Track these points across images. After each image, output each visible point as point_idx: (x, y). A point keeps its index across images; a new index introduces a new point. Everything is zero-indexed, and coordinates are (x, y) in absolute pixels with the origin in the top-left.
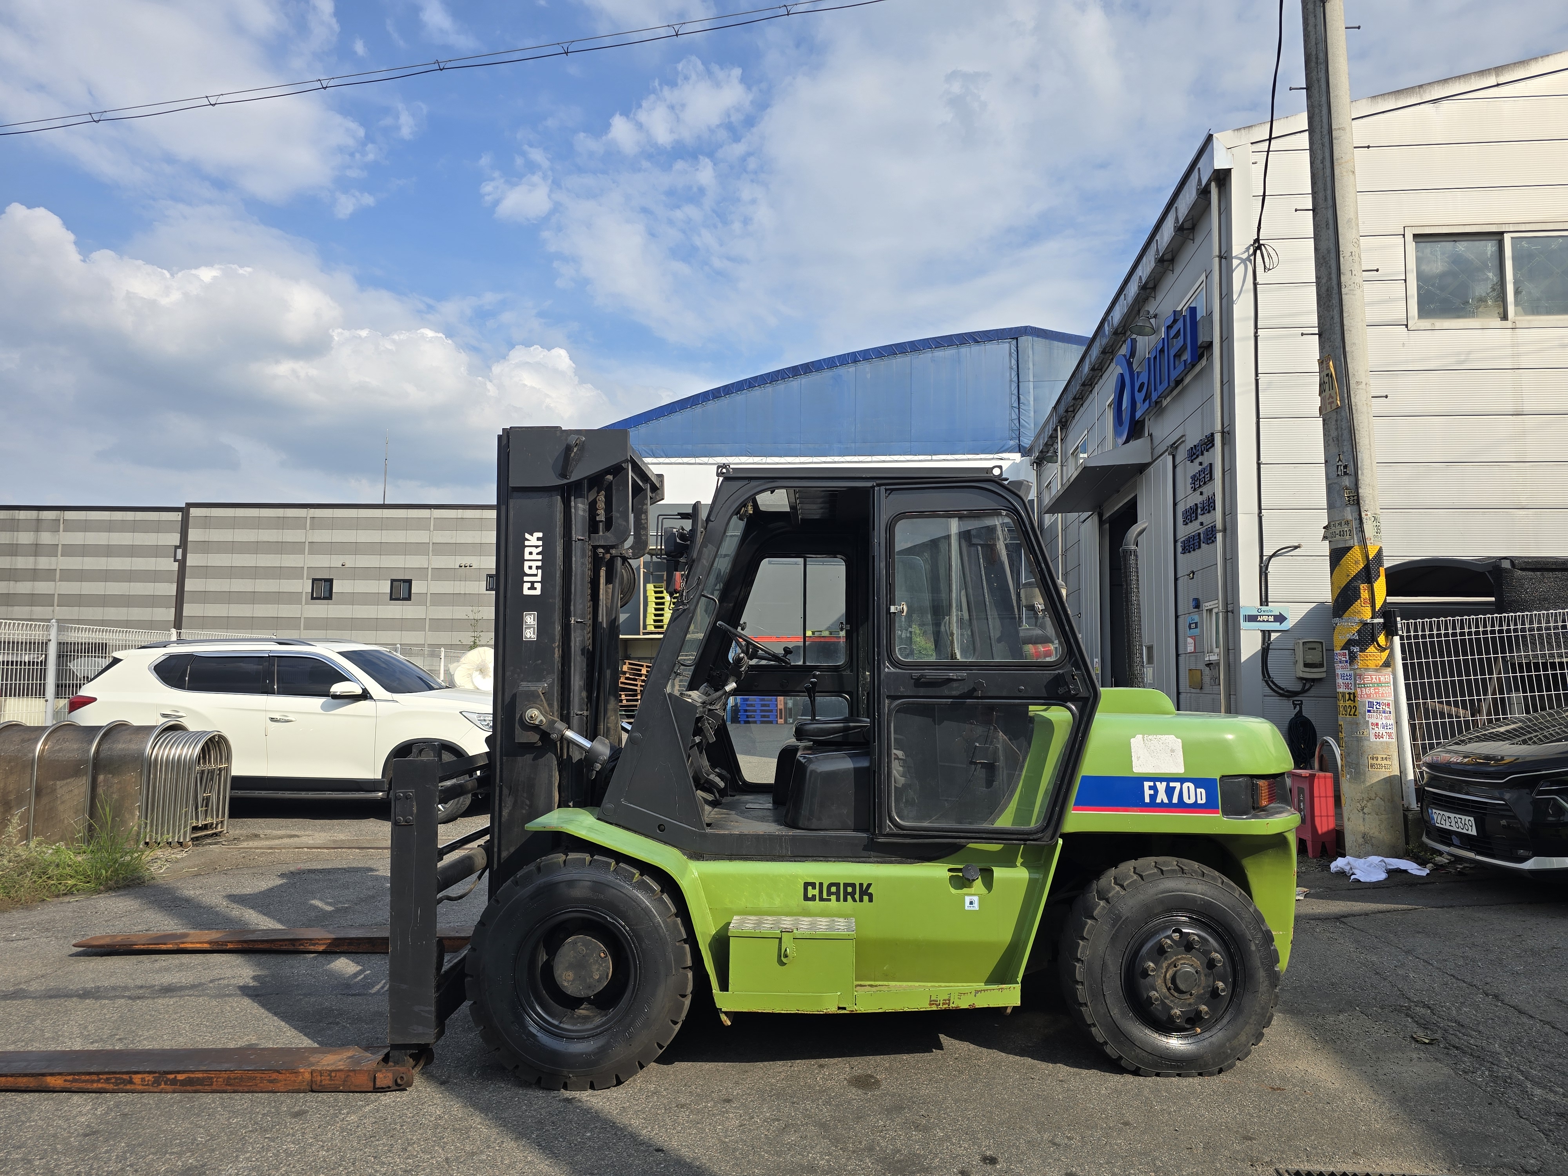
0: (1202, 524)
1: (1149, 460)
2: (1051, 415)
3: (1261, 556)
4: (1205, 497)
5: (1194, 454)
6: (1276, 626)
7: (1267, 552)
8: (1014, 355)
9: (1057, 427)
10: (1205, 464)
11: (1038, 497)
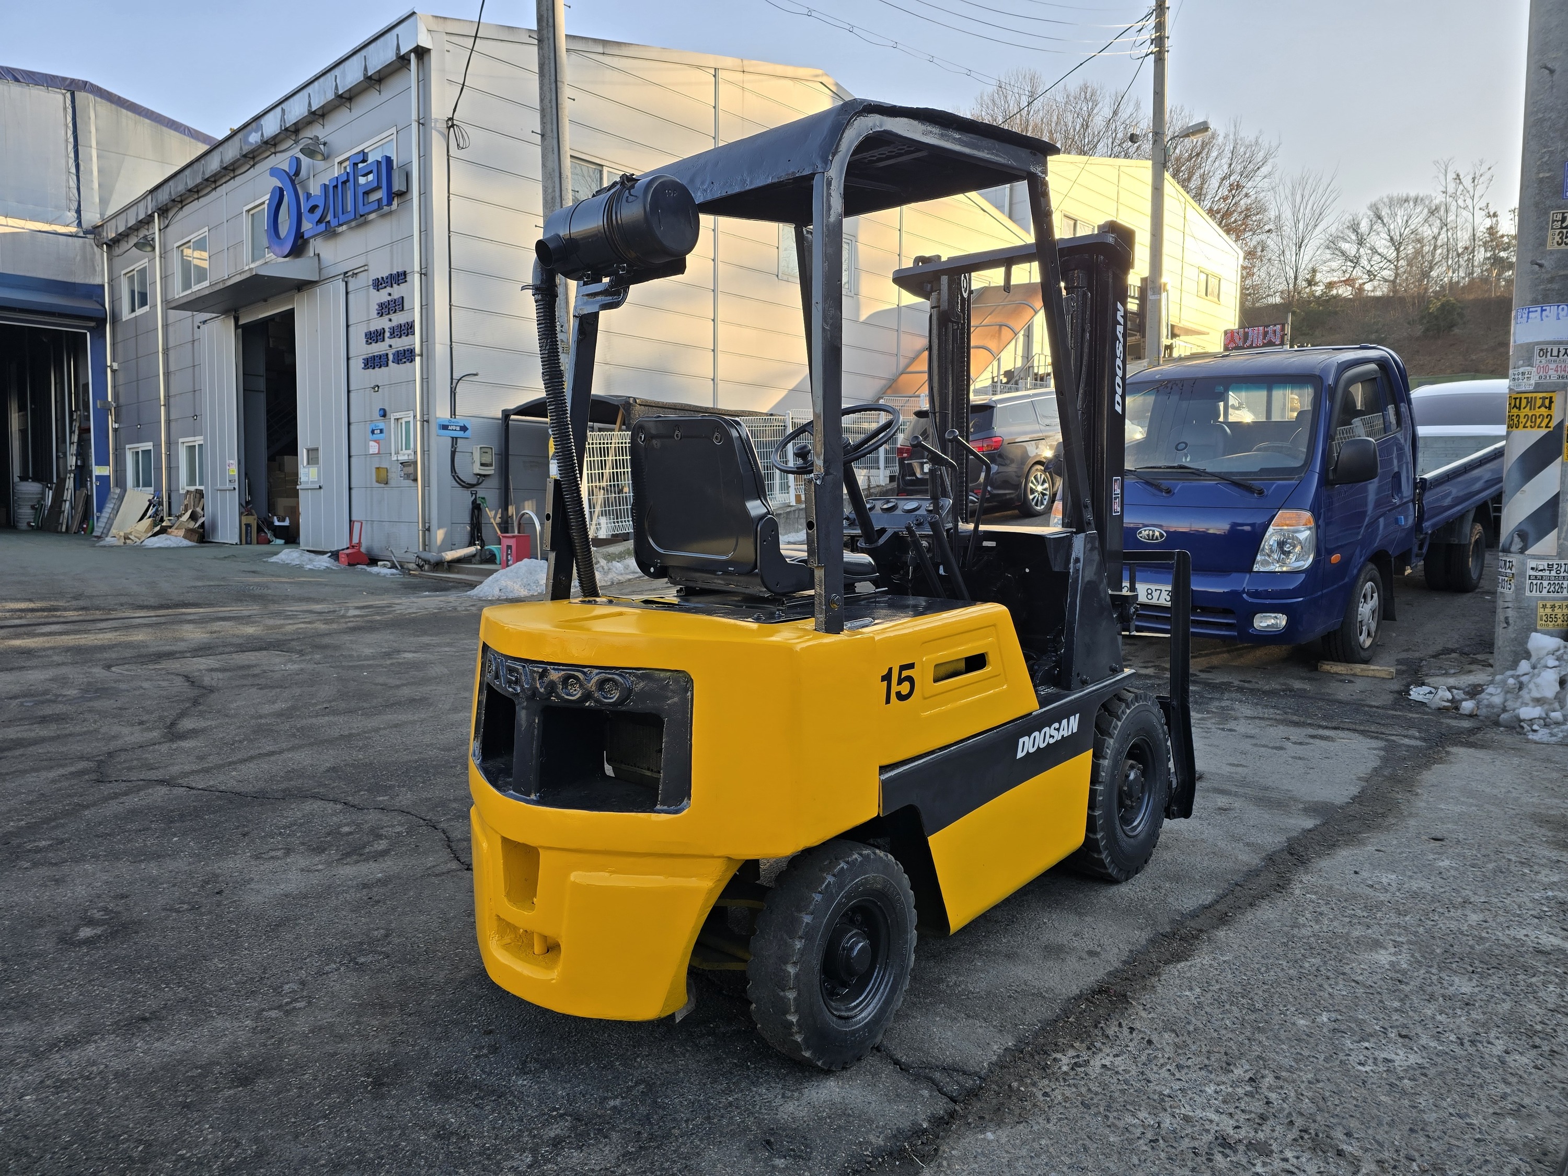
0: (390, 346)
1: (316, 278)
2: (144, 197)
3: (452, 379)
4: (394, 323)
5: (378, 284)
6: (461, 434)
7: (456, 376)
8: (70, 111)
9: (153, 213)
10: (396, 296)
11: (109, 283)
